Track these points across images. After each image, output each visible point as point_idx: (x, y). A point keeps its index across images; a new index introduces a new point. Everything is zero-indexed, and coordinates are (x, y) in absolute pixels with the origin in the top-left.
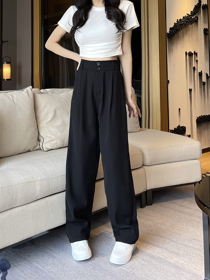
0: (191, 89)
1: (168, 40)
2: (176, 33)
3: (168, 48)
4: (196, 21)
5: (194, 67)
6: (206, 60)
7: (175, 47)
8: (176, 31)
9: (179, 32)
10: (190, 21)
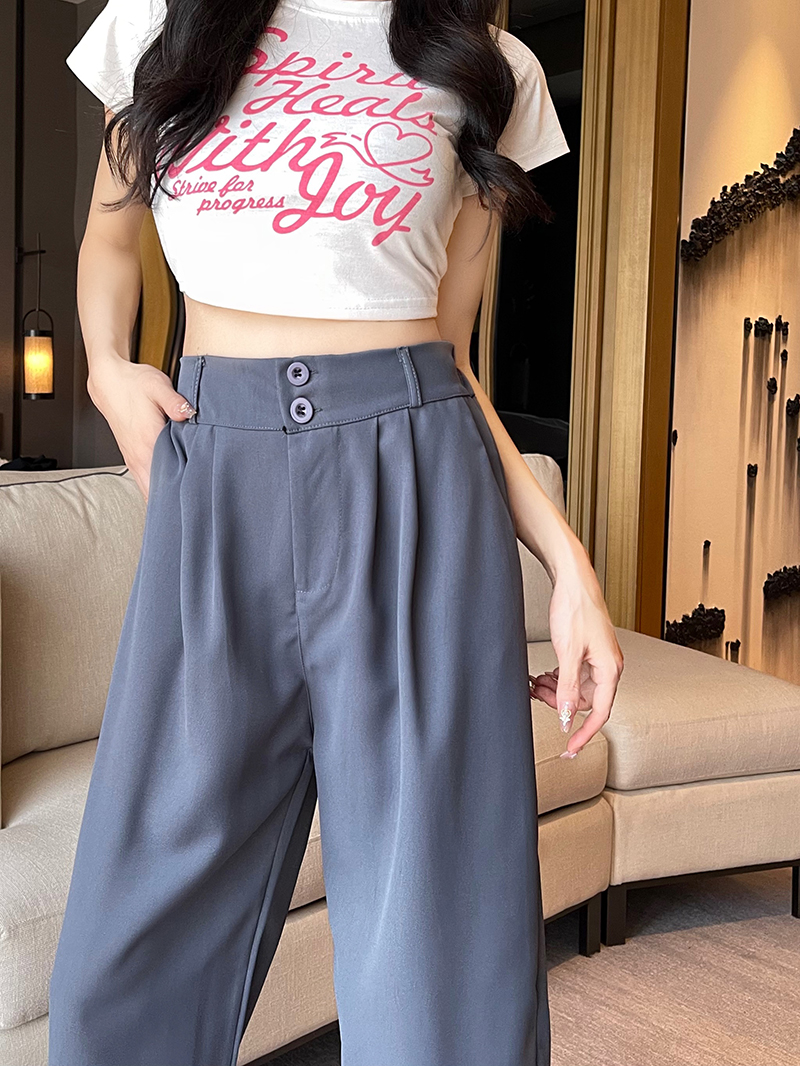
0: (756, 465)
1: (684, 270)
2: (717, 242)
3: (682, 304)
5: (773, 380)
7: (707, 297)
8: (718, 234)
9: (729, 238)
10: (770, 193)
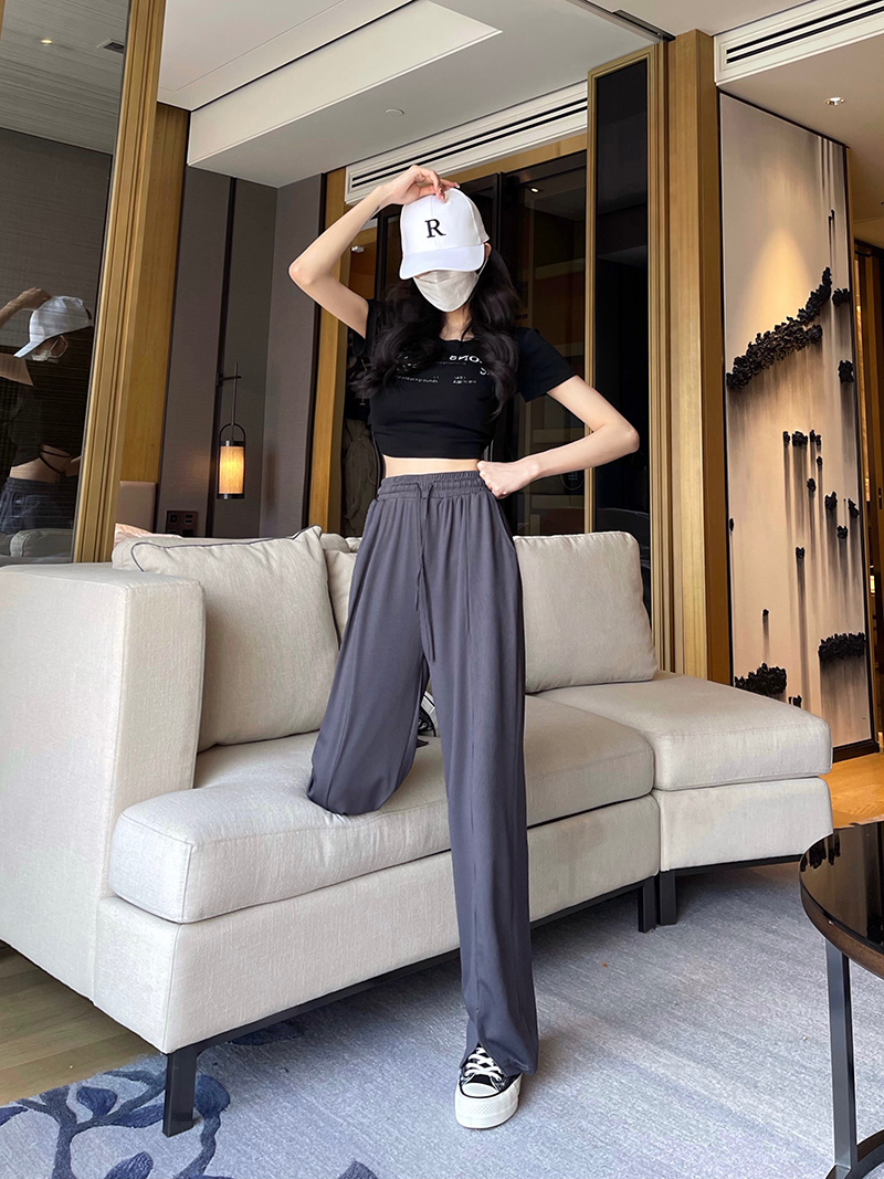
0: (803, 549)
1: (730, 396)
2: (755, 375)
4: (815, 340)
5: (812, 480)
6: (847, 459)
7: (751, 417)
8: (756, 368)
9: (765, 371)
10: (796, 338)
